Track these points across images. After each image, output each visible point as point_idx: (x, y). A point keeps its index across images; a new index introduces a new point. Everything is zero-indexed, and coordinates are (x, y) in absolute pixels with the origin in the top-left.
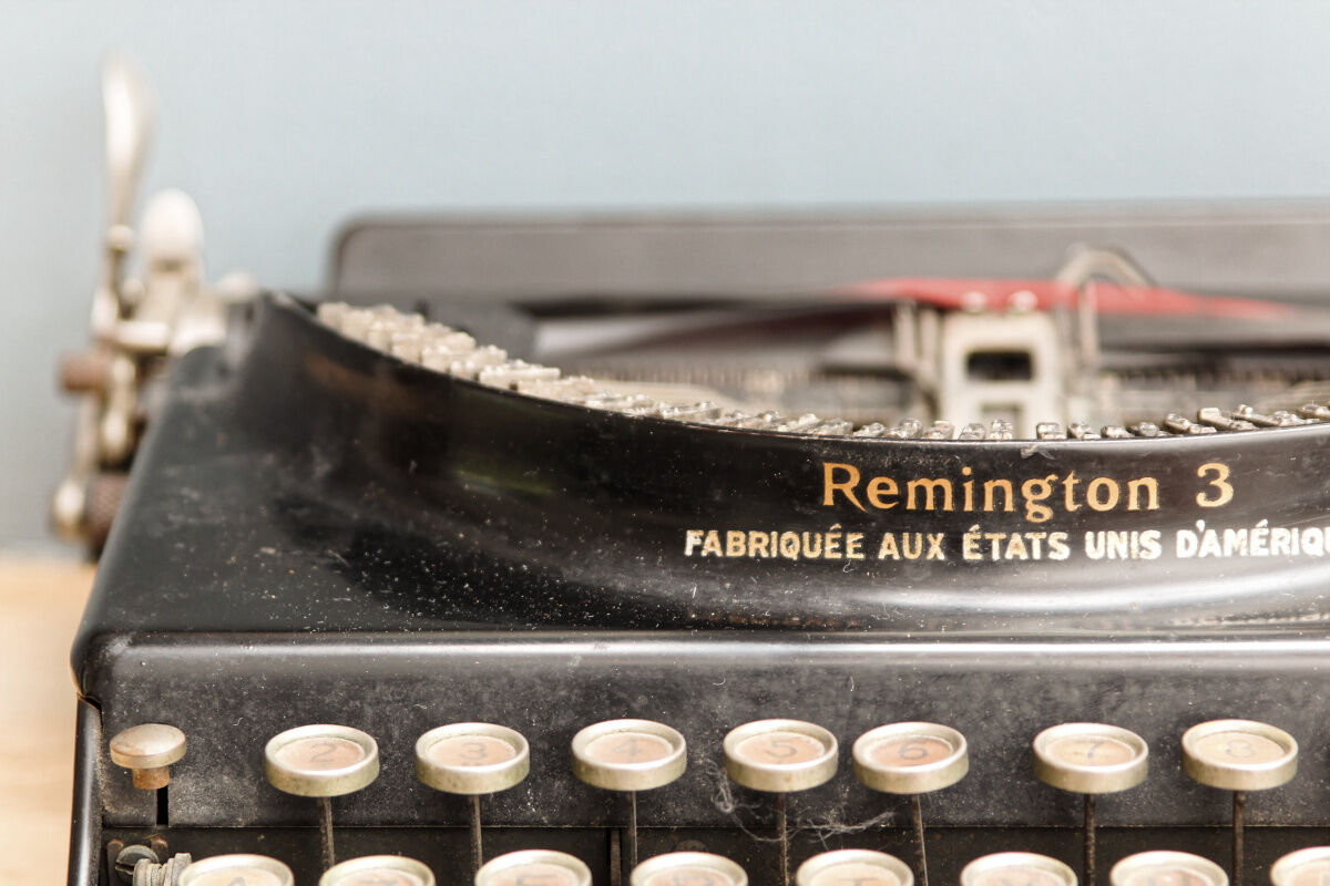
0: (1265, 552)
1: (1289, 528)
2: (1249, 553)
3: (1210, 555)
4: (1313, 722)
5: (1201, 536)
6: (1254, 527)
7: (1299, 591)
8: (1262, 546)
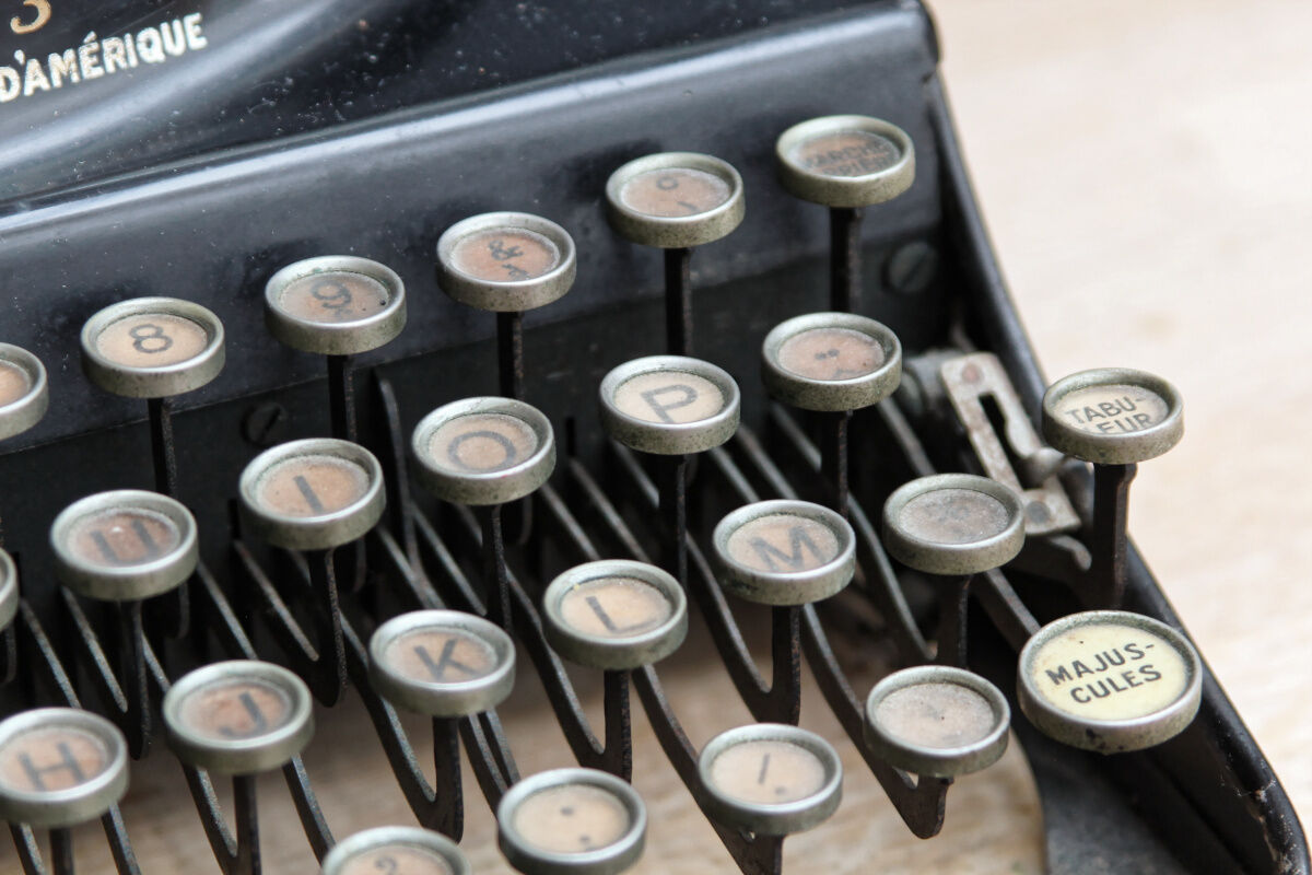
0: (98, 72)
1: (121, 36)
2: (81, 76)
3: (38, 90)
4: (211, 277)
5: (21, 70)
6: (81, 44)
7: (150, 114)
8: (95, 66)
